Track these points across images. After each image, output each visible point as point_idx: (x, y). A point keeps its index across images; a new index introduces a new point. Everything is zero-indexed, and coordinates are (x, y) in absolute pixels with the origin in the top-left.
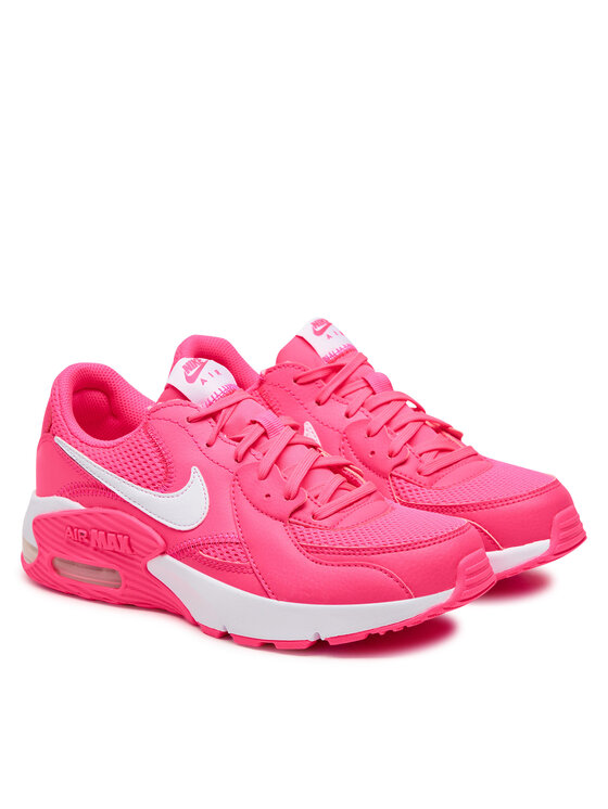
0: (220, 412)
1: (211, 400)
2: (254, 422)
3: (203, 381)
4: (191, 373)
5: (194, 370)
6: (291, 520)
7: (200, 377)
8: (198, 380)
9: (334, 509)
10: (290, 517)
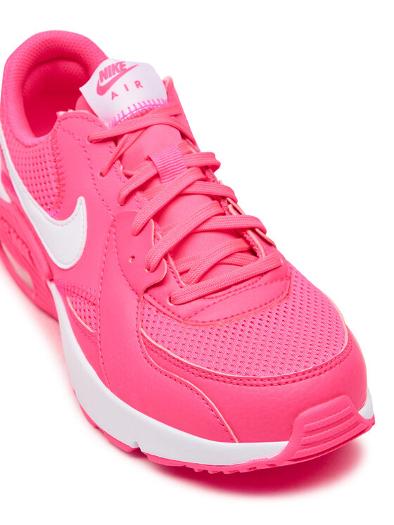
0: (121, 136)
1: (117, 119)
2: (149, 159)
3: (114, 95)
4: (105, 82)
5: (109, 79)
6: (147, 296)
7: (113, 89)
8: (109, 93)
9: (201, 294)
10: (146, 291)
